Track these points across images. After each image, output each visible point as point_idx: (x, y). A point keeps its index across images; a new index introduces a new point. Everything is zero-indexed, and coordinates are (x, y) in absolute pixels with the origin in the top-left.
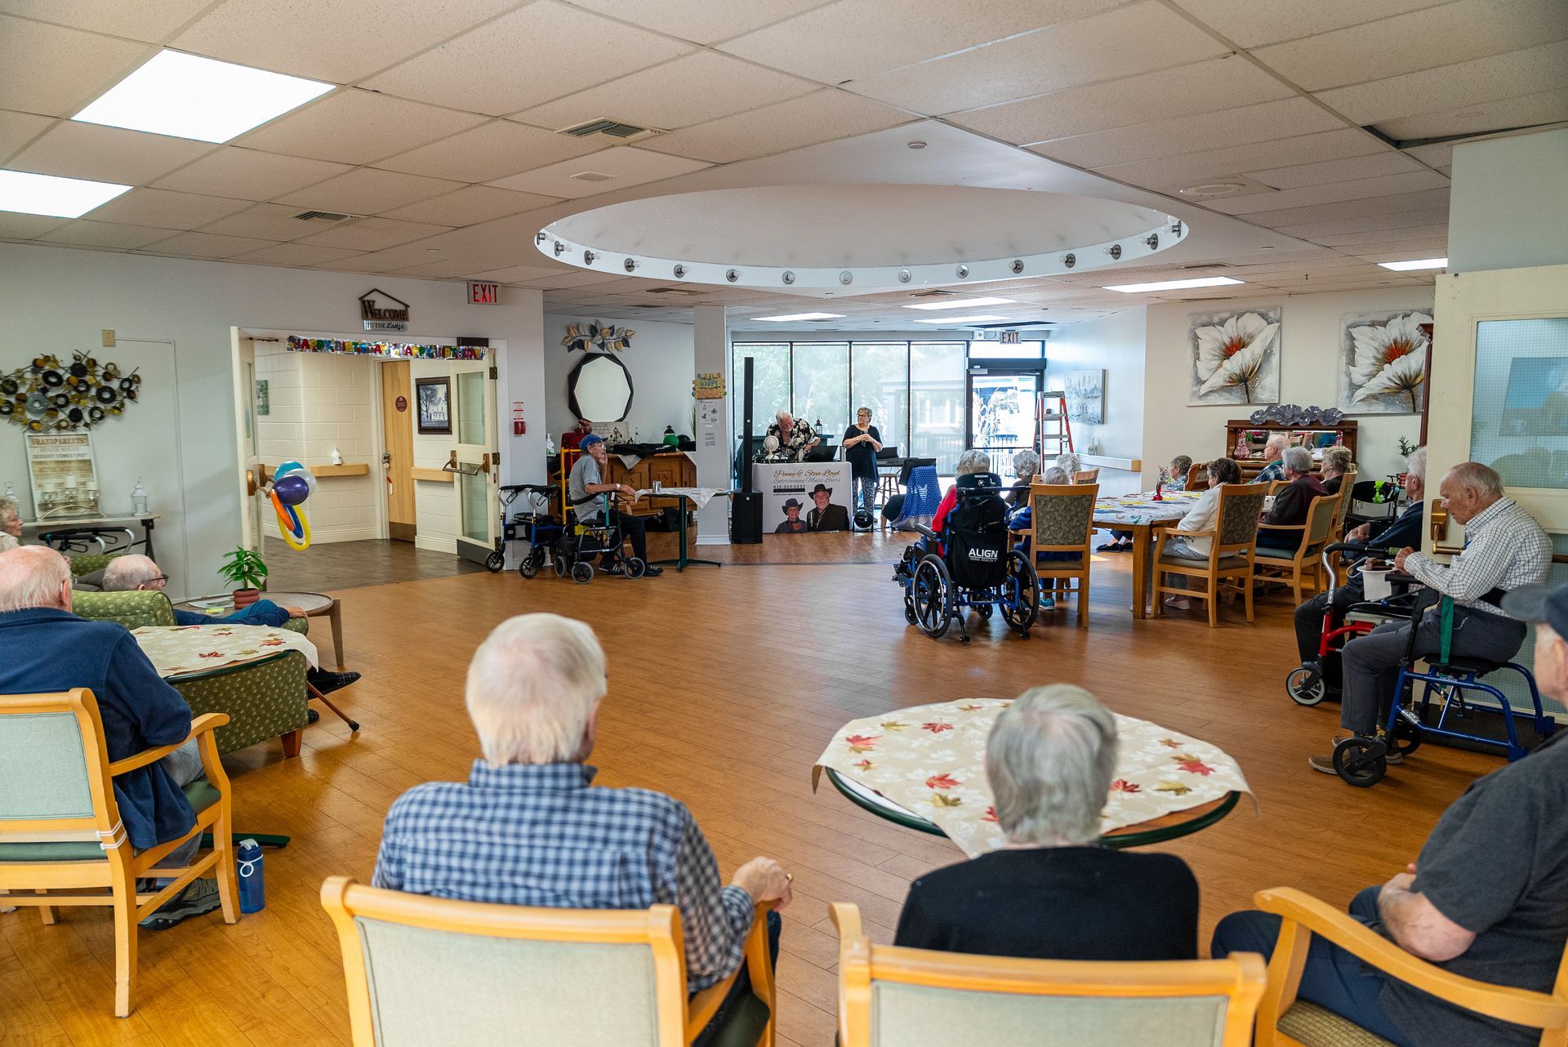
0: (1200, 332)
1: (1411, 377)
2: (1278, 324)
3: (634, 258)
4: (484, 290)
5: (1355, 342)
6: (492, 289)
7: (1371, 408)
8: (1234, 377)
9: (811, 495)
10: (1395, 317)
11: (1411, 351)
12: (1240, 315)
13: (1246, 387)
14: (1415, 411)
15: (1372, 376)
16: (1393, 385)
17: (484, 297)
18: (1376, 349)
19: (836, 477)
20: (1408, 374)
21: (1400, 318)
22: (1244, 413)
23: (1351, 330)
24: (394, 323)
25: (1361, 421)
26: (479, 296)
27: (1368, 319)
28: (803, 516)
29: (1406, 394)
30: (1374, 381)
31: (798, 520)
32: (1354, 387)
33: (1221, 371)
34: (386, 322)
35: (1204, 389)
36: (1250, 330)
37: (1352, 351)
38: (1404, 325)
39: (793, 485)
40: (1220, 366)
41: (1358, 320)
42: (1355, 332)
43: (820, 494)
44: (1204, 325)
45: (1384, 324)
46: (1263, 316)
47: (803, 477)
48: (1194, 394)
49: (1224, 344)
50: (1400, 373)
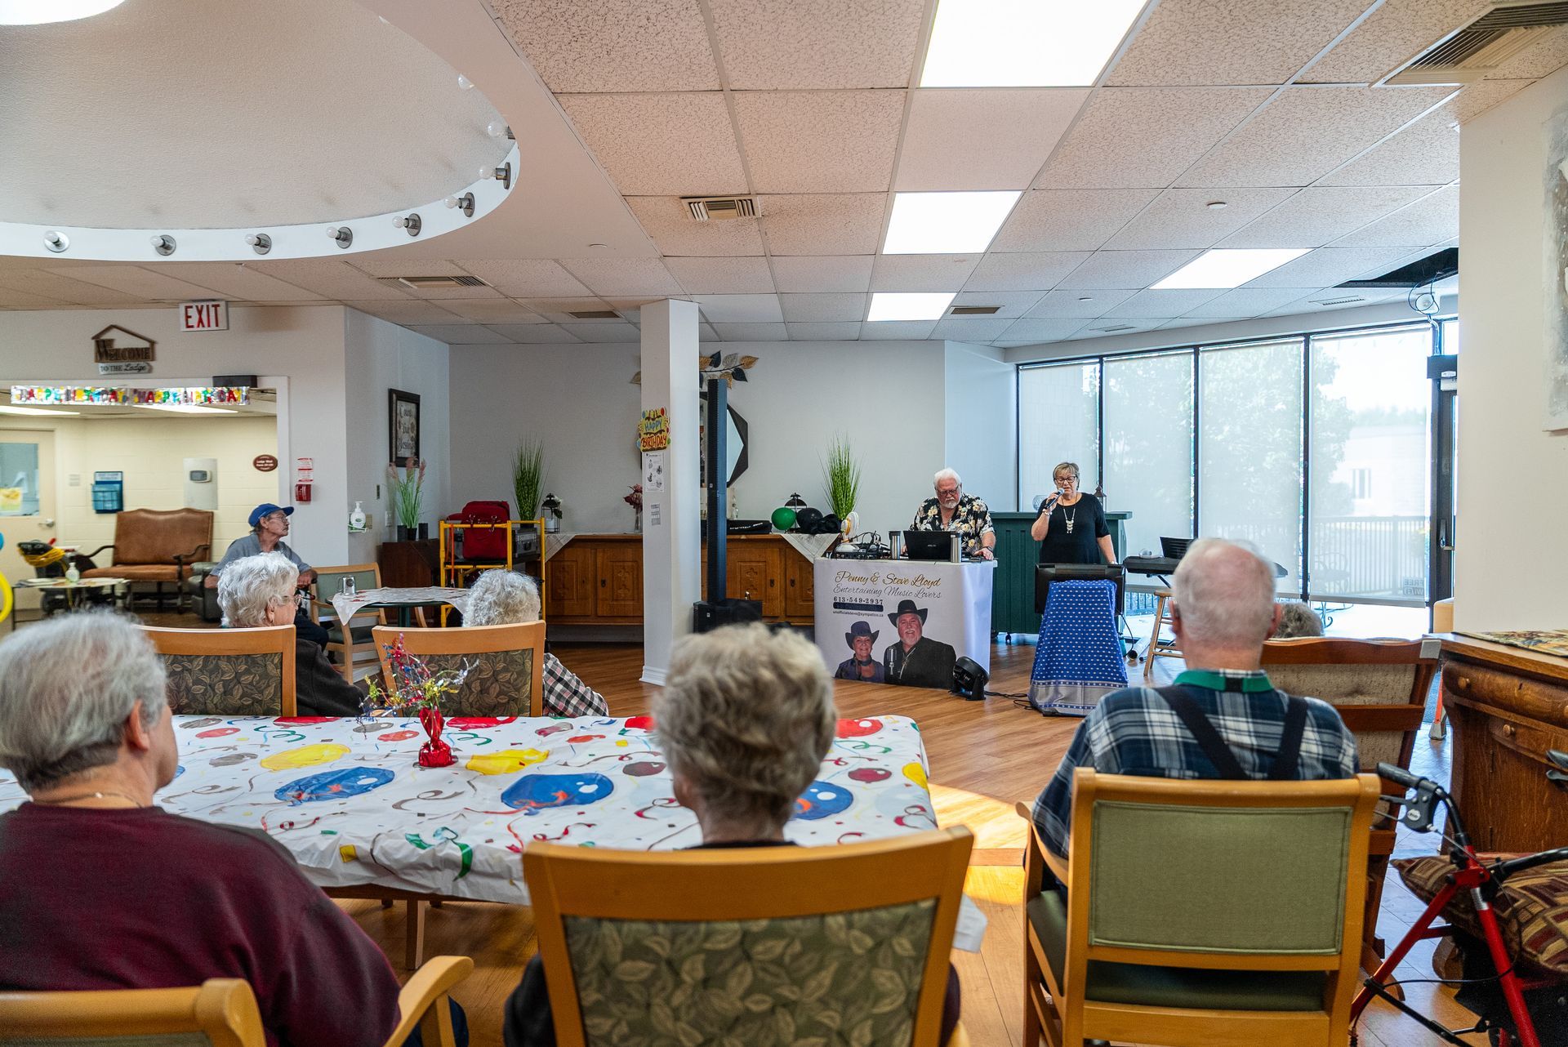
4: (200, 312)
6: (212, 310)
9: (893, 617)
17: (200, 321)
19: (934, 589)
24: (134, 364)
26: (194, 321)
28: (878, 655)
31: (870, 661)
34: (123, 364)
39: (865, 598)
43: (908, 617)
47: (880, 586)
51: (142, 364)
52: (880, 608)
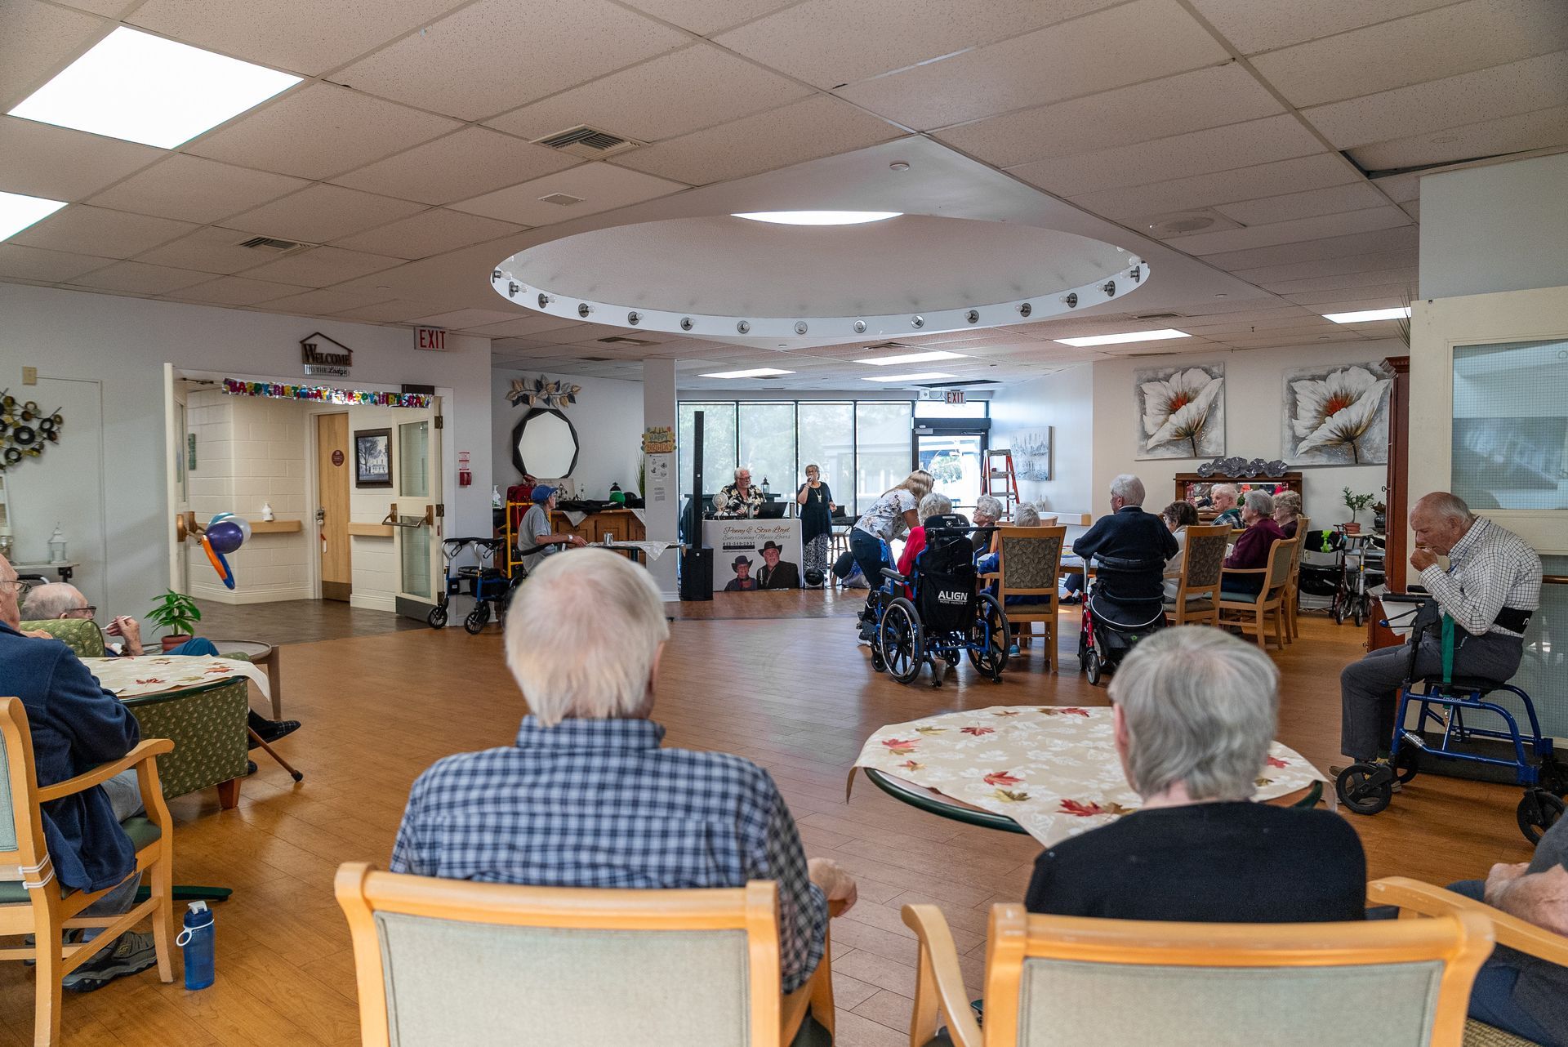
0: (1146, 387)
1: (1352, 429)
2: (1222, 379)
3: (588, 303)
4: (431, 336)
5: (1298, 396)
6: (440, 335)
7: (1315, 460)
8: (1180, 431)
9: (761, 552)
10: (1335, 371)
11: (1351, 404)
12: (1185, 371)
13: (1193, 440)
14: (1357, 462)
15: (1314, 428)
16: (1335, 437)
17: (431, 342)
18: (1317, 402)
19: (786, 534)
20: (1349, 427)
21: (1339, 372)
22: (1192, 466)
23: (1293, 384)
24: (337, 368)
25: (1305, 473)
26: (426, 342)
27: (1308, 374)
28: (752, 573)
29: (1347, 446)
30: (1316, 433)
31: (748, 578)
32: (1297, 440)
33: (1168, 425)
34: (328, 367)
35: (1151, 443)
36: (1194, 385)
37: (1294, 404)
38: (1343, 379)
39: (743, 542)
40: (1167, 420)
41: (1298, 374)
42: (1297, 386)
43: (770, 551)
44: (1149, 381)
45: (1324, 378)
46: (1207, 371)
47: (753, 534)
48: (1142, 448)
49: (1170, 399)
50: (1341, 425)
51: (342, 368)
52: (753, 547)
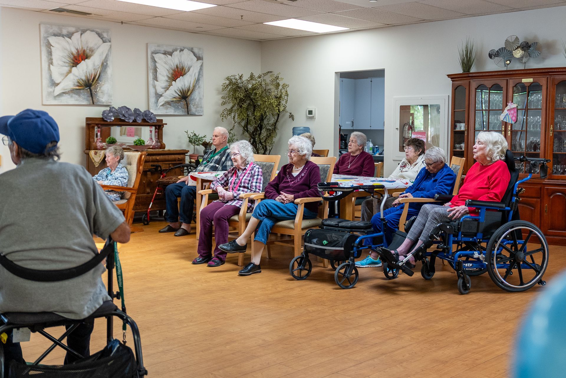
0: (53, 40)
1: (185, 91)
2: (109, 44)
5: (157, 65)
7: (168, 111)
8: (81, 82)
10: (176, 50)
11: (185, 74)
12: (83, 32)
13: (91, 91)
14: (188, 114)
15: (167, 88)
16: (177, 96)
18: (168, 70)
20: (184, 89)
21: (178, 51)
22: (96, 112)
23: (154, 55)
25: (165, 120)
27: (163, 49)
29: (183, 102)
30: (168, 92)
32: (158, 96)
33: (71, 76)
35: (58, 90)
36: (91, 45)
37: (155, 70)
38: (181, 56)
40: (70, 71)
41: (157, 49)
42: (157, 57)
44: (55, 35)
45: (171, 54)
46: (99, 35)
48: (50, 94)
49: (72, 54)
50: (180, 88)
